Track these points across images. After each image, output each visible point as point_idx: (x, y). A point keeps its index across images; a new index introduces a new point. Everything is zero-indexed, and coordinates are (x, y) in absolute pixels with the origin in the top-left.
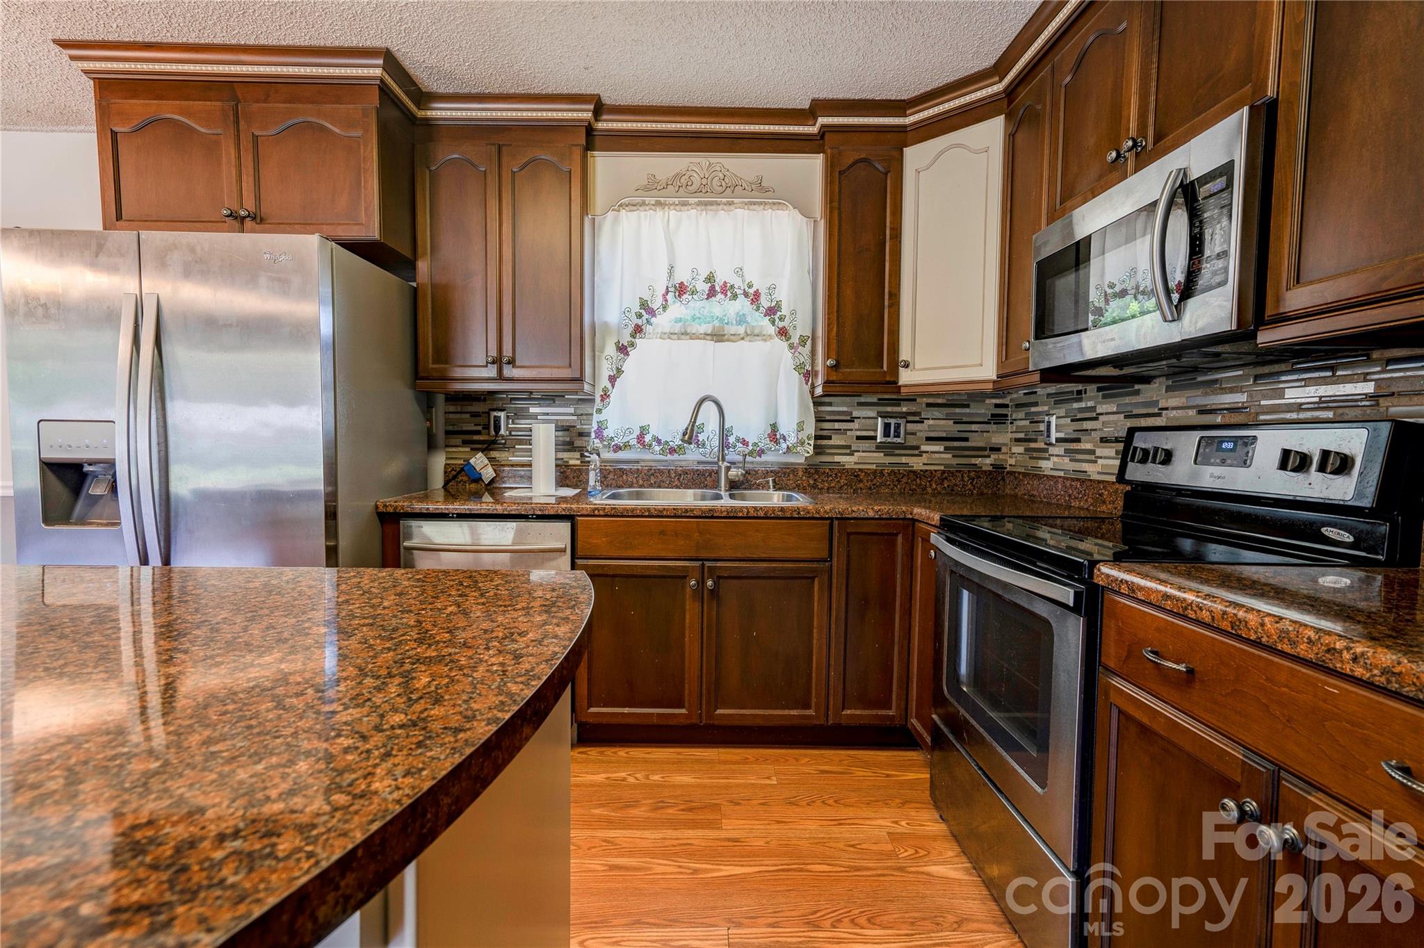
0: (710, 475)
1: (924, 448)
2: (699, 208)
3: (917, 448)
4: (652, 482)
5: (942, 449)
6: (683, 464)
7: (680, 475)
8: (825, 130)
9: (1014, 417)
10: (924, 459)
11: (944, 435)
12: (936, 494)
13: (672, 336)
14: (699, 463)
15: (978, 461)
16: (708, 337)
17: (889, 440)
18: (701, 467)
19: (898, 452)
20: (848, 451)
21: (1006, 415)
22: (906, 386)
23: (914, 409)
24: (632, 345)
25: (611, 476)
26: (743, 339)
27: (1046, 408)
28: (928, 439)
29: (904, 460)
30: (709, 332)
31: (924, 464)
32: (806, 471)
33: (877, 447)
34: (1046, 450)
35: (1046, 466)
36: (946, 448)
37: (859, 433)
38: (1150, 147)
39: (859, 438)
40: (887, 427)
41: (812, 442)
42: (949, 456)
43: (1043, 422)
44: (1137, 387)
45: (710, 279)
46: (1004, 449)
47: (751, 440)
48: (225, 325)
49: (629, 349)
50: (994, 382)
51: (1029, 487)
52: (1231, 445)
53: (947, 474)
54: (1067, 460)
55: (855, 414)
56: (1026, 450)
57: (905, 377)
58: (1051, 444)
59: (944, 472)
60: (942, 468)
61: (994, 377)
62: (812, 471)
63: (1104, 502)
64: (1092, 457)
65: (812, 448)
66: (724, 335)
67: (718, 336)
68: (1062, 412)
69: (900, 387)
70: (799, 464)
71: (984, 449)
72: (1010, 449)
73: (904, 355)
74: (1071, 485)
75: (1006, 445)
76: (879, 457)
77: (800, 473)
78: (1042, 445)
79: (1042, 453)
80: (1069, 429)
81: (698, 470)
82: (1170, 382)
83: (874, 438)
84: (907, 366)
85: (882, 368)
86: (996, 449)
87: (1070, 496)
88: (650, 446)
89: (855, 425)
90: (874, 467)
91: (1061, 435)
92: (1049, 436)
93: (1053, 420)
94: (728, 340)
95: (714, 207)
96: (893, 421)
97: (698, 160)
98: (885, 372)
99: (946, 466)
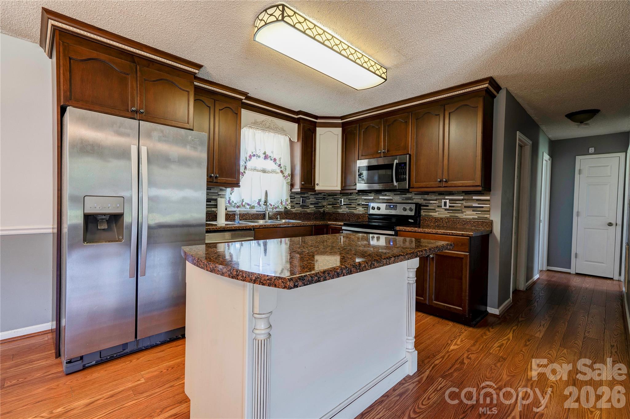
0: (260, 215)
1: (310, 206)
2: (261, 130)
3: (308, 206)
4: (244, 218)
5: (313, 207)
6: (252, 212)
7: (252, 216)
8: (300, 118)
9: (328, 198)
10: (310, 209)
11: (314, 203)
12: (313, 219)
13: (251, 170)
14: (256, 211)
15: (320, 210)
16: (262, 171)
17: (303, 204)
18: (258, 213)
19: (305, 207)
20: (294, 207)
21: (325, 198)
22: (317, 190)
23: (308, 195)
24: (245, 172)
25: (231, 217)
26: (271, 173)
27: (340, 197)
28: (311, 204)
29: (306, 210)
30: (262, 170)
31: (310, 211)
32: (285, 213)
33: (300, 206)
34: (340, 207)
35: (340, 211)
36: (314, 206)
37: (296, 202)
38: (386, 152)
39: (296, 203)
40: (303, 200)
41: (290, 205)
42: (315, 208)
43: (339, 200)
44: (367, 194)
45: (265, 153)
46: (325, 207)
47: (273, 204)
48: (173, 162)
49: (244, 174)
50: (340, 191)
51: (335, 216)
52: (392, 206)
53: (315, 213)
54: (347, 209)
55: (295, 196)
56: (332, 207)
57: (317, 188)
58: (342, 205)
59: (314, 213)
60: (313, 212)
61: (340, 189)
62: (286, 213)
63: (360, 218)
64: (355, 209)
65: (290, 206)
66: (266, 171)
67: (264, 171)
68: (345, 198)
69: (316, 190)
70: (282, 211)
71: (321, 206)
72: (327, 207)
73: (317, 182)
74: (350, 215)
75: (325, 205)
76: (300, 209)
77: (283, 214)
78: (339, 206)
79: (339, 207)
80: (348, 202)
81: (257, 214)
82: (375, 193)
83: (300, 203)
84: (318, 185)
85: (312, 185)
86: (324, 207)
87: (349, 218)
88: (244, 206)
89: (295, 200)
90: (299, 212)
91: (344, 203)
92: (341, 203)
93: (342, 200)
94: (267, 173)
95: (265, 131)
96: (304, 199)
97: (268, 118)
98: (313, 186)
99: (314, 211)
